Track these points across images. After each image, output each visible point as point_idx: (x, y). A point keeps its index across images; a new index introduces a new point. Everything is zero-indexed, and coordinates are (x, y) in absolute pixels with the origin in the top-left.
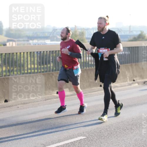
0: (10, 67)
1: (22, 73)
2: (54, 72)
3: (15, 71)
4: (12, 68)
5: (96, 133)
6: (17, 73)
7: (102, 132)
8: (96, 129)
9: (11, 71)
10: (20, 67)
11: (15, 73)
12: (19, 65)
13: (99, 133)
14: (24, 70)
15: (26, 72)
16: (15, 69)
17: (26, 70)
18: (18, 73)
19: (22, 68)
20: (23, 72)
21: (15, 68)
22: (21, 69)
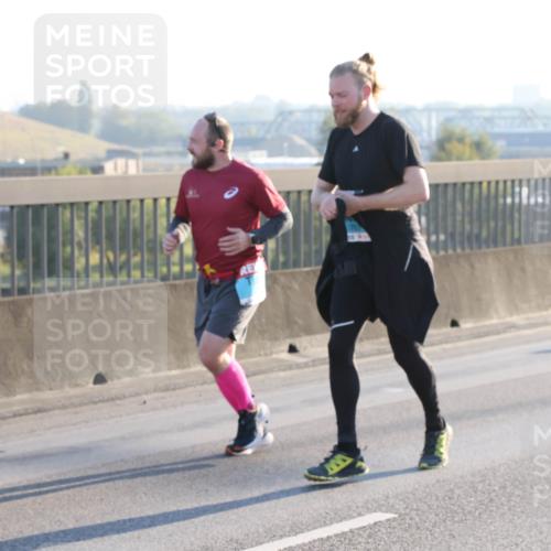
0: (118, 252)
1: (159, 275)
2: (280, 271)
3: (135, 268)
4: (123, 258)
5: (434, 498)
6: (143, 276)
7: (456, 497)
8: (433, 486)
9: (121, 268)
10: (153, 250)
11: (136, 274)
12: (150, 245)
13: (444, 499)
14: (168, 265)
15: (175, 269)
16: (136, 259)
17: (174, 264)
18: (146, 274)
19: (160, 258)
20: (165, 270)
21: (135, 254)
22: (159, 262)
